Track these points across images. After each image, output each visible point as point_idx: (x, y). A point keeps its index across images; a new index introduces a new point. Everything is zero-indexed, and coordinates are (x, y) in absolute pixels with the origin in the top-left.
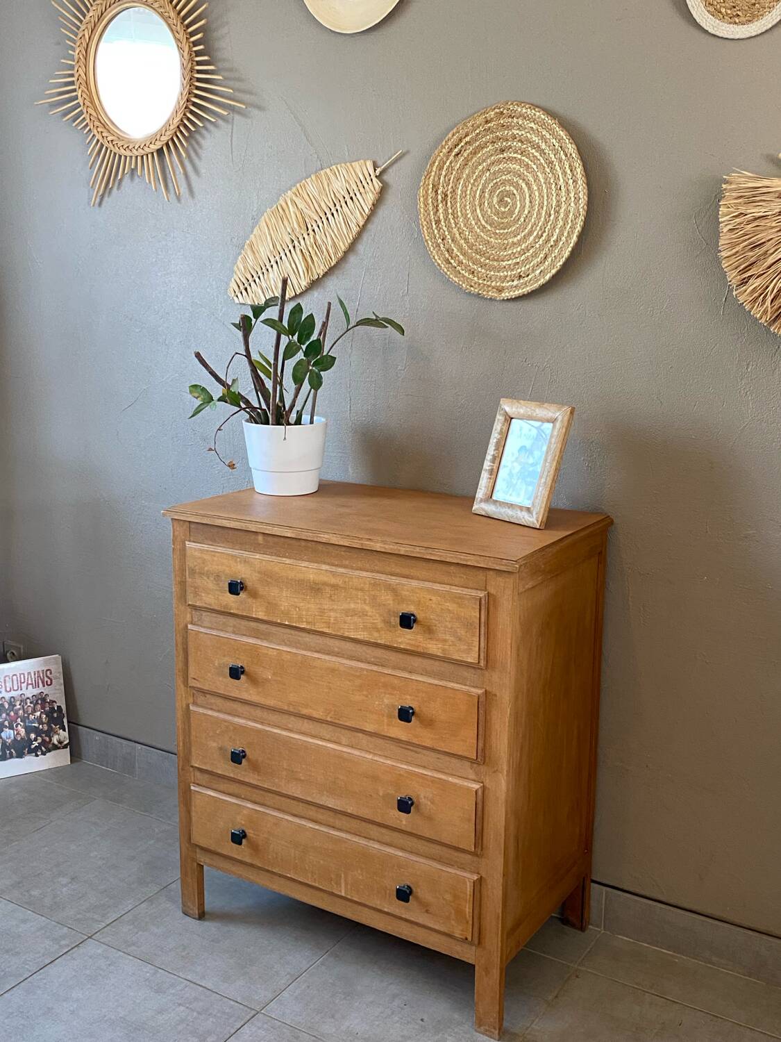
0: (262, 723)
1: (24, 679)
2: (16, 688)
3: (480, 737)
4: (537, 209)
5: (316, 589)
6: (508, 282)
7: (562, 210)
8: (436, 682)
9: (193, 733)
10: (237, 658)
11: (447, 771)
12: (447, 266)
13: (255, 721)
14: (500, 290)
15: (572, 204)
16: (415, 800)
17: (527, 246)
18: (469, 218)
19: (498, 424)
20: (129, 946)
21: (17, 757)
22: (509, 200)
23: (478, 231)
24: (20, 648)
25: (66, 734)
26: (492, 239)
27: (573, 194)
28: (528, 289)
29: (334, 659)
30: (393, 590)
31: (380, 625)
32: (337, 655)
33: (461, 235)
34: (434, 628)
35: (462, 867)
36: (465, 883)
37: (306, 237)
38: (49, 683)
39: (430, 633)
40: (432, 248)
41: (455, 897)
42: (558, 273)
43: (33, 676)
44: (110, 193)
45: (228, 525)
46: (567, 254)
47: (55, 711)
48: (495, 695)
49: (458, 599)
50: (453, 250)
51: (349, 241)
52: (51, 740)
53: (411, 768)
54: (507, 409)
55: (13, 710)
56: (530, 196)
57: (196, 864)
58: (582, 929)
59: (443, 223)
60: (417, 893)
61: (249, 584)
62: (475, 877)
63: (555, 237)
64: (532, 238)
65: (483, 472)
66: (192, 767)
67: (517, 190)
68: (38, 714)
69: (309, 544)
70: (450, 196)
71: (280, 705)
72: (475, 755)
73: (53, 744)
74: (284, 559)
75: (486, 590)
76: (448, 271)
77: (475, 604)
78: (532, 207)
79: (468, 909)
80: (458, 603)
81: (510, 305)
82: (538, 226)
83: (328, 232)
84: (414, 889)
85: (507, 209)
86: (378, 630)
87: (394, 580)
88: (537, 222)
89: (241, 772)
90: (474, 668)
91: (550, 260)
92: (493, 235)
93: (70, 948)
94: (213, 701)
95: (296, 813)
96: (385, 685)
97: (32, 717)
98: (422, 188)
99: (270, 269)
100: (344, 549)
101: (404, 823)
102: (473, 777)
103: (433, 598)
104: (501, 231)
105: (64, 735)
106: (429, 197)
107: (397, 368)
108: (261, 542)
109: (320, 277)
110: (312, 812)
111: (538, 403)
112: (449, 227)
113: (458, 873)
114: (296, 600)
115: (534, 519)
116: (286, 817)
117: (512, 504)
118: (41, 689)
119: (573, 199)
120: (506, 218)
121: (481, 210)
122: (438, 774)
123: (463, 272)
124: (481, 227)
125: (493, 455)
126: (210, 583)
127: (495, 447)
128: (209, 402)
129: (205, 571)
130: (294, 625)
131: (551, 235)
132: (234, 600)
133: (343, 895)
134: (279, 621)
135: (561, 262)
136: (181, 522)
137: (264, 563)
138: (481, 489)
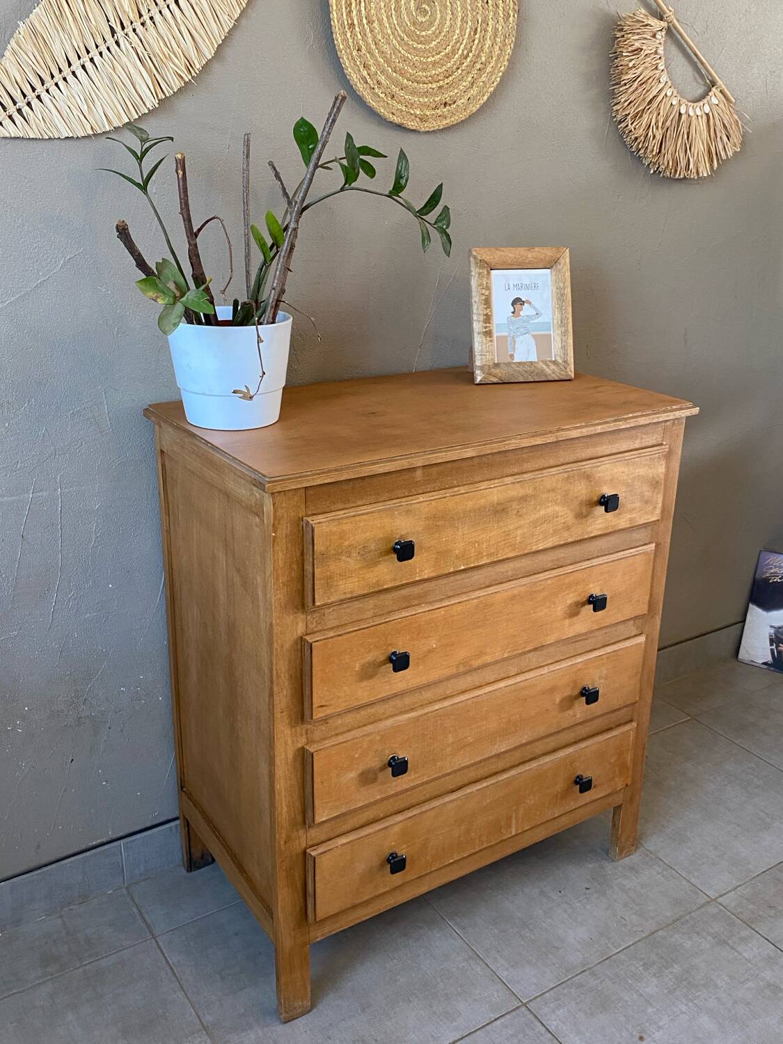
0: (412, 710)
6: (432, 110)
7: (489, 27)
10: (389, 645)
14: (423, 119)
15: (501, 22)
17: (450, 68)
22: (427, 8)
28: (457, 119)
29: (511, 584)
30: (588, 476)
31: (569, 521)
36: (628, 736)
37: (140, 29)
41: (620, 754)
53: (586, 658)
59: (357, 29)
66: (315, 824)
71: (448, 672)
72: (647, 608)
74: (456, 489)
78: (454, 19)
79: (630, 758)
80: (648, 466)
84: (584, 775)
85: (425, 19)
86: (568, 528)
87: (587, 466)
89: (388, 787)
95: (454, 787)
101: (578, 716)
102: (635, 632)
104: (421, 46)
114: (475, 534)
116: (447, 799)
119: (501, 15)
120: (425, 29)
121: (398, 17)
122: (609, 647)
123: (383, 95)
124: (399, 38)
125: (486, 315)
126: (352, 563)
127: (485, 304)
128: (174, 304)
129: (344, 548)
130: (472, 565)
131: (478, 56)
132: (389, 571)
133: (513, 833)
134: (452, 570)
135: (492, 89)
136: (291, 493)
137: (433, 503)
138: (483, 354)
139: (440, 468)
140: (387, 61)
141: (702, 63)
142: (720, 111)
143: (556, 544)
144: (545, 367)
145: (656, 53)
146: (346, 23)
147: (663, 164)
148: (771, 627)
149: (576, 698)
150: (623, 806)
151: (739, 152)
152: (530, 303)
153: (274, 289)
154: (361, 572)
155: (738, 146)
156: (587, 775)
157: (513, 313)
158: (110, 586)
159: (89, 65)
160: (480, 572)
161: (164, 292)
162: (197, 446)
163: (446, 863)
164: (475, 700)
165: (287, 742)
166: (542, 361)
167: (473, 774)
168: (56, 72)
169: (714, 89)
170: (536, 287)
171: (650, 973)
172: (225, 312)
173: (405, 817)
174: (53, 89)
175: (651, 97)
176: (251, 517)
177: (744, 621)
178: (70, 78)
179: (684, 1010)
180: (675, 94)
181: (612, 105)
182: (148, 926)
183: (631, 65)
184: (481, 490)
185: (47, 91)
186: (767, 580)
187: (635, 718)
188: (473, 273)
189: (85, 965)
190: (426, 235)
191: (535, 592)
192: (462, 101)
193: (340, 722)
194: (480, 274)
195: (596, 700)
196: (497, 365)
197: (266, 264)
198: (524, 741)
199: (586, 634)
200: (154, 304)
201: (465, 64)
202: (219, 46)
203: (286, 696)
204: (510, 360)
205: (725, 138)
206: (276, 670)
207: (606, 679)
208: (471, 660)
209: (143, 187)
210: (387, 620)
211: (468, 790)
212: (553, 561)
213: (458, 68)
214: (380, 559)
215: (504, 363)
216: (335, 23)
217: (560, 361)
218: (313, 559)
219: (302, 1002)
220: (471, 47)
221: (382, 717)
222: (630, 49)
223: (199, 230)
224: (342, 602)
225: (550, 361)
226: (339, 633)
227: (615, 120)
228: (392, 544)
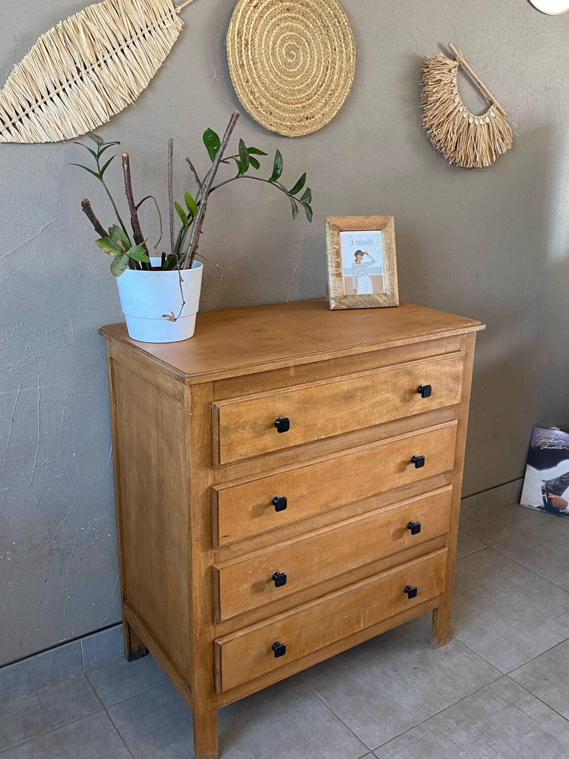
0: (289, 539)
4: (317, 64)
5: (348, 397)
6: (298, 122)
7: (336, 66)
10: (272, 492)
12: (252, 106)
13: (282, 541)
14: (291, 128)
15: (344, 63)
17: (310, 93)
22: (294, 53)
23: (272, 77)
26: (284, 85)
27: (345, 54)
28: (314, 128)
29: (358, 449)
30: (409, 373)
31: (397, 405)
36: (443, 557)
37: (97, 69)
40: (239, 89)
41: (437, 570)
46: (343, 101)
56: (310, 52)
62: (447, 549)
66: (221, 622)
67: (301, 46)
70: (250, 43)
71: (314, 511)
74: (318, 382)
76: (252, 111)
77: (461, 361)
78: (312, 61)
79: (443, 573)
80: (451, 365)
85: (292, 61)
86: (397, 409)
87: (408, 365)
89: (275, 593)
96: (399, 450)
101: (406, 543)
104: (290, 79)
112: (251, 71)
113: (437, 553)
114: (331, 414)
119: (345, 58)
120: (293, 68)
122: (427, 494)
123: (264, 113)
124: (274, 74)
125: (338, 262)
126: (246, 434)
127: (336, 255)
128: (122, 255)
129: (240, 424)
130: (330, 435)
131: (329, 85)
132: (272, 439)
133: (362, 628)
134: (316, 439)
135: (339, 108)
136: (203, 385)
137: (302, 392)
138: (336, 290)
139: (307, 367)
140: (266, 89)
141: (484, 90)
142: (497, 122)
143: (388, 420)
144: (378, 298)
145: (451, 82)
146: (238, 64)
147: (458, 157)
148: (543, 481)
149: (405, 530)
150: (439, 609)
151: (511, 149)
152: (367, 254)
153: (190, 245)
154: (252, 440)
155: (510, 145)
156: (413, 585)
157: (356, 261)
158: (74, 454)
159: (62, 93)
160: (336, 440)
161: (114, 248)
162: (137, 354)
163: (315, 650)
164: (333, 532)
165: (201, 562)
166: (377, 294)
167: (332, 586)
168: (39, 98)
169: (492, 107)
170: (371, 243)
171: (460, 728)
172: (156, 261)
173: (285, 616)
174: (37, 110)
175: (449, 112)
176: (175, 402)
177: (524, 477)
178: (49, 102)
179: (485, 753)
180: (465, 110)
181: (422, 118)
182: (101, 701)
183: (434, 90)
184: (335, 382)
185: (33, 111)
186: (539, 447)
187: (447, 545)
188: (328, 234)
189: (54, 730)
190: (295, 208)
191: (375, 454)
192: (319, 116)
193: (238, 548)
194: (332, 234)
195: (419, 531)
196: (345, 297)
197: (185, 228)
198: (368, 561)
199: (410, 484)
200: (108, 255)
201: (320, 91)
202: (151, 79)
203: (200, 529)
204: (354, 293)
205: (500, 140)
206: (193, 511)
207: (425, 516)
208: (330, 503)
209: (100, 176)
210: (271, 474)
211: (329, 597)
212: (386, 432)
213: (316, 94)
214: (266, 431)
215: (350, 296)
216: (231, 64)
217: (389, 294)
218: (219, 431)
219: (212, 752)
220: (324, 80)
221: (267, 544)
222: (434, 80)
223: (139, 205)
224: (239, 461)
225: (382, 294)
226: (237, 484)
227: (424, 128)
228: (274, 421)
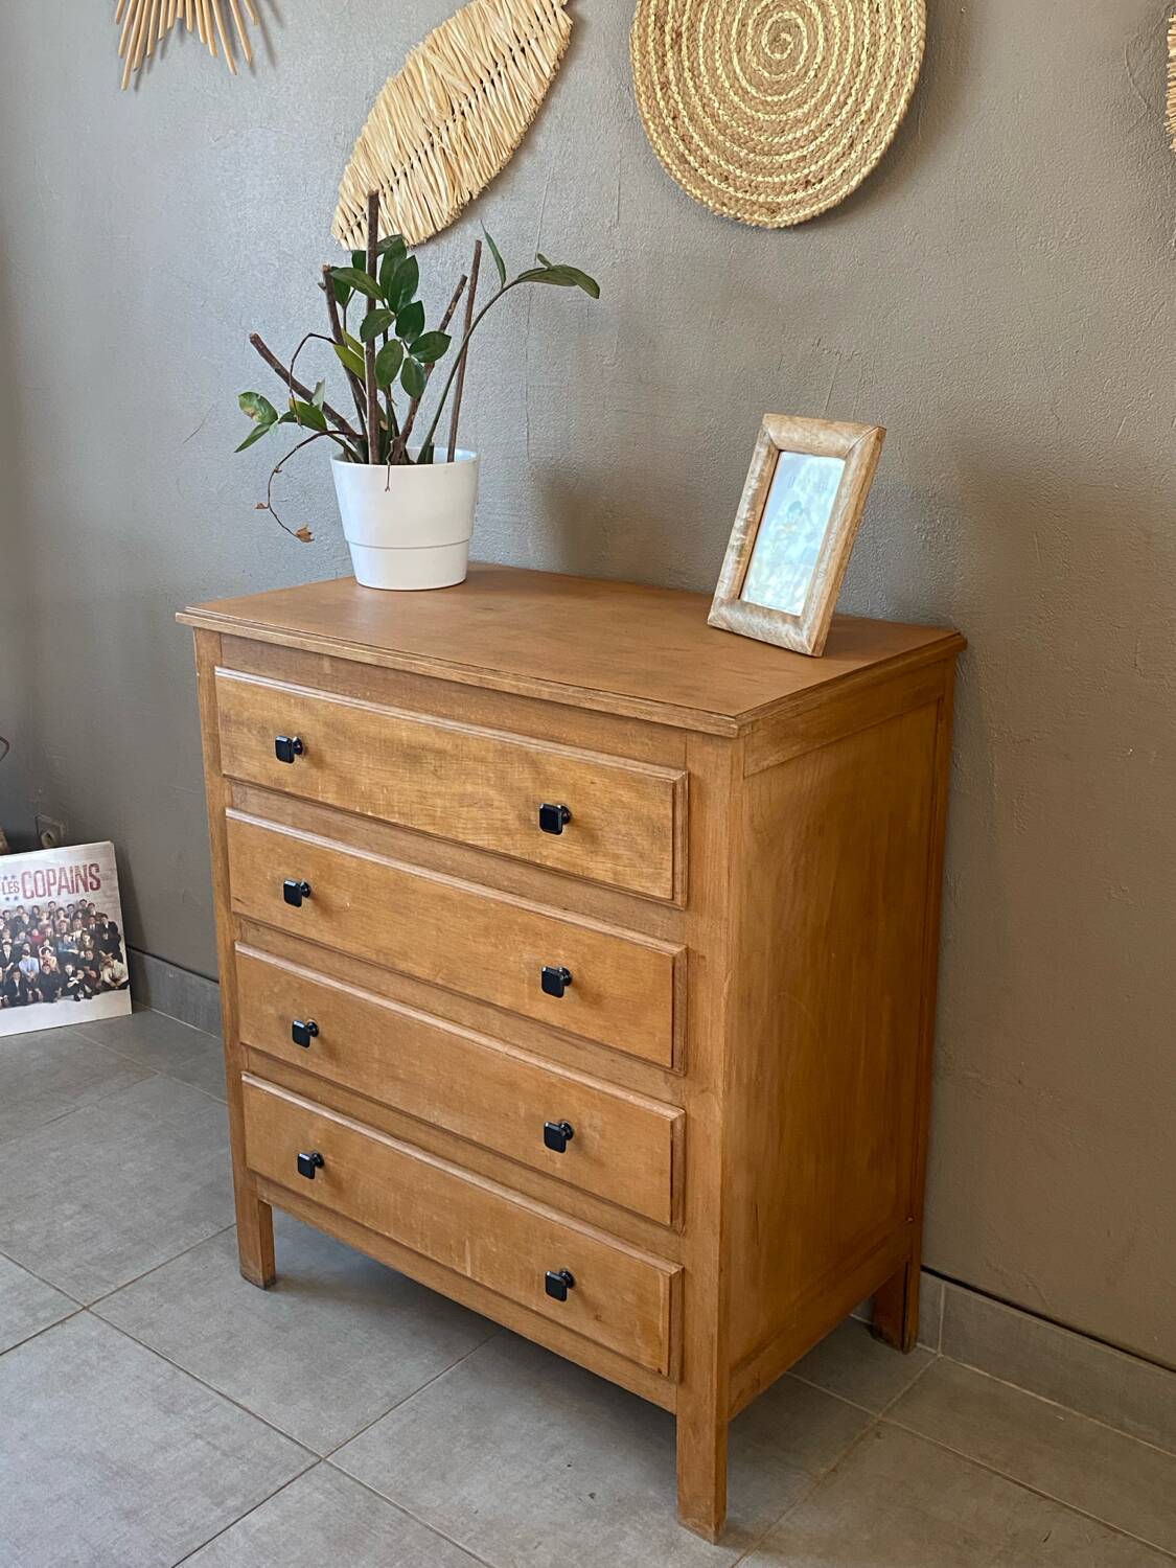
0: (341, 980)
1: (55, 878)
2: (41, 892)
3: (677, 1029)
4: (837, 53)
5: (412, 756)
6: (787, 194)
7: (882, 50)
8: (606, 928)
9: (241, 990)
10: (299, 869)
11: (625, 1083)
12: (681, 168)
13: (330, 975)
14: (773, 210)
15: (899, 40)
16: (575, 1128)
17: (821, 125)
18: (720, 77)
19: (756, 462)
20: (143, 1327)
21: (45, 1001)
22: (789, 39)
23: (736, 99)
24: (58, 828)
25: (124, 967)
26: (759, 114)
27: (900, 19)
28: (822, 205)
30: (532, 762)
31: (514, 824)
32: (451, 872)
33: (707, 109)
34: (600, 833)
35: (653, 1250)
36: (657, 1278)
37: (450, 124)
38: (95, 886)
39: (593, 843)
40: (655, 135)
41: (642, 1299)
42: (873, 172)
43: (69, 876)
44: (151, 63)
45: (274, 640)
46: (888, 136)
47: (105, 931)
48: (704, 957)
49: (636, 783)
50: (692, 137)
51: (520, 129)
52: (99, 976)
53: (568, 1074)
54: (772, 434)
55: (36, 927)
56: (826, 27)
57: (256, 1201)
58: (904, 1347)
59: (674, 88)
60: (582, 1285)
61: (310, 742)
62: (673, 1269)
63: (868, 105)
64: (828, 108)
65: (728, 550)
66: (242, 1044)
67: (803, 18)
68: (78, 934)
69: (401, 677)
70: (685, 36)
71: (365, 952)
72: (670, 1060)
73: (104, 982)
74: (363, 702)
75: (685, 768)
76: (684, 177)
77: (666, 794)
78: (828, 48)
79: (662, 1323)
80: (638, 791)
81: (793, 238)
82: (838, 84)
83: (487, 115)
84: (577, 1279)
85: (785, 55)
86: (509, 833)
87: (534, 746)
88: (837, 77)
89: (309, 1058)
90: (668, 907)
91: (859, 148)
92: (761, 107)
93: (50, 1324)
94: (269, 938)
95: (397, 1132)
96: (525, 929)
97: (68, 939)
98: (636, 23)
99: (395, 187)
100: (454, 687)
101: (558, 1166)
102: (668, 1097)
103: (596, 780)
104: (776, 99)
105: (120, 968)
106: (650, 40)
107: (602, 361)
108: (329, 672)
109: (475, 197)
110: (421, 1135)
111: (825, 421)
112: (684, 94)
113: (646, 1258)
114: (382, 774)
115: (803, 638)
116: (381, 1139)
117: (771, 610)
118: (82, 895)
119: (899, 29)
120: (784, 72)
121: (739, 60)
123: (709, 178)
124: (741, 91)
129: (244, 719)
130: (382, 817)
133: (469, 1276)
134: (358, 810)
136: (207, 633)
143: (491, 847)
146: (656, 82)
160: (409, 837)
184: (387, 715)
195: (562, 1149)
210: (298, 836)
212: (509, 879)
226: (253, 823)
